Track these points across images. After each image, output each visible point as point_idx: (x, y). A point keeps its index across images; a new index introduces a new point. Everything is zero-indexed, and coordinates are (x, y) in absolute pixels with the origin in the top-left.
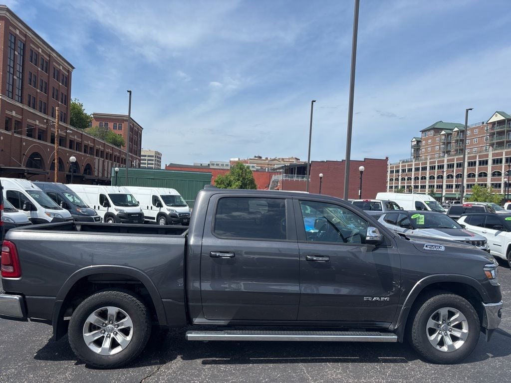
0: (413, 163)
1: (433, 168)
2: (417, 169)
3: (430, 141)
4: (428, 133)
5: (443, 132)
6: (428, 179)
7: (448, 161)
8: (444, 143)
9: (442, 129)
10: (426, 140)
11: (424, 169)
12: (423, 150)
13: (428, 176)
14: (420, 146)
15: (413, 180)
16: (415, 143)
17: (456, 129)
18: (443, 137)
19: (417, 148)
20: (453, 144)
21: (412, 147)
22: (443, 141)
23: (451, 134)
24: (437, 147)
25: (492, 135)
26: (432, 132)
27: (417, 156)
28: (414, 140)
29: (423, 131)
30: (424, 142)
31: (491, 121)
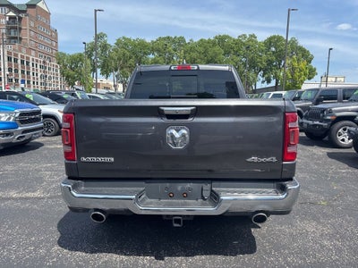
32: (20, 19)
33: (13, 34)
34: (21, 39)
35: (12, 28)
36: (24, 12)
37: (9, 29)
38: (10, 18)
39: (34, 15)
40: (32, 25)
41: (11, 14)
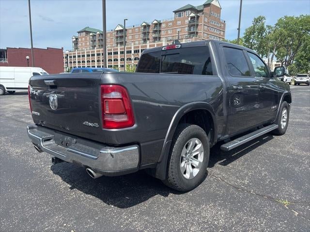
0: (76, 52)
1: (88, 56)
2: (79, 56)
3: (83, 39)
4: (82, 34)
5: (91, 34)
6: (86, 62)
7: (97, 51)
8: (92, 41)
9: (90, 32)
10: (81, 38)
11: (83, 56)
12: (80, 44)
13: (86, 61)
14: (78, 42)
15: (77, 63)
16: (75, 39)
17: (98, 33)
18: (91, 37)
19: (76, 43)
20: (97, 42)
21: (73, 42)
22: (91, 39)
23: (95, 35)
24: (88, 43)
25: (117, 37)
26: (84, 33)
27: (76, 48)
28: (74, 37)
29: (79, 32)
30: (80, 40)
31: (116, 29)
32: (198, 17)
33: (192, 31)
34: (197, 33)
35: (192, 26)
36: (202, 11)
37: (190, 27)
38: (192, 18)
39: (208, 12)
40: (206, 20)
41: (193, 15)
